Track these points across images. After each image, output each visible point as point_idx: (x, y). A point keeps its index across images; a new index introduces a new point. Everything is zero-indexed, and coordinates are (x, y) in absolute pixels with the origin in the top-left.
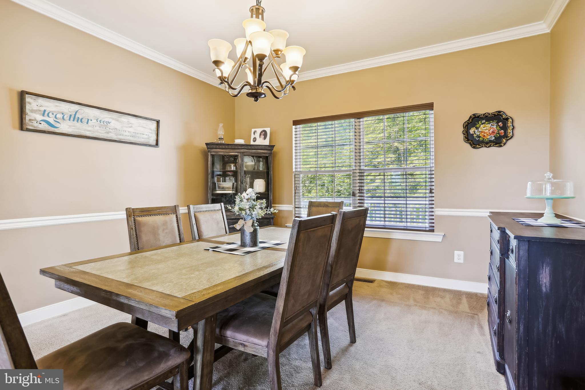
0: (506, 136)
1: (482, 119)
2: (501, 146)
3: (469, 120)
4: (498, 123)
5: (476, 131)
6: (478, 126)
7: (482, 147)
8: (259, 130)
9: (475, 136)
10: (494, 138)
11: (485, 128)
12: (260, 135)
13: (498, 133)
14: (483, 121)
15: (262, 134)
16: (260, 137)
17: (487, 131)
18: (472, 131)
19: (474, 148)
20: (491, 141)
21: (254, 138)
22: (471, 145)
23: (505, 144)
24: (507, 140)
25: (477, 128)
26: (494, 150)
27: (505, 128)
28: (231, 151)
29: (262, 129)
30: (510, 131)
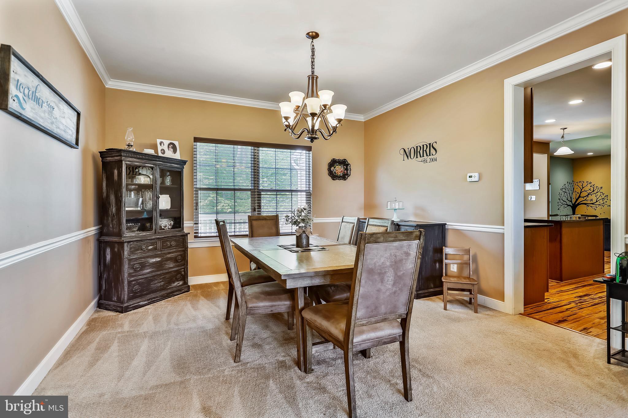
0: (347, 174)
1: (337, 162)
2: (345, 180)
3: (331, 162)
4: (344, 166)
5: (334, 169)
6: (335, 166)
7: (337, 179)
8: (167, 142)
9: (333, 172)
10: (342, 175)
11: (338, 168)
12: (168, 147)
13: (344, 172)
14: (338, 164)
15: (170, 146)
16: (169, 150)
17: (339, 170)
18: (332, 169)
19: (333, 179)
20: (341, 177)
21: (161, 150)
22: (332, 178)
23: (347, 179)
24: (348, 177)
25: (335, 168)
26: (342, 181)
27: (347, 169)
28: (148, 162)
29: (169, 142)
30: (349, 172)
